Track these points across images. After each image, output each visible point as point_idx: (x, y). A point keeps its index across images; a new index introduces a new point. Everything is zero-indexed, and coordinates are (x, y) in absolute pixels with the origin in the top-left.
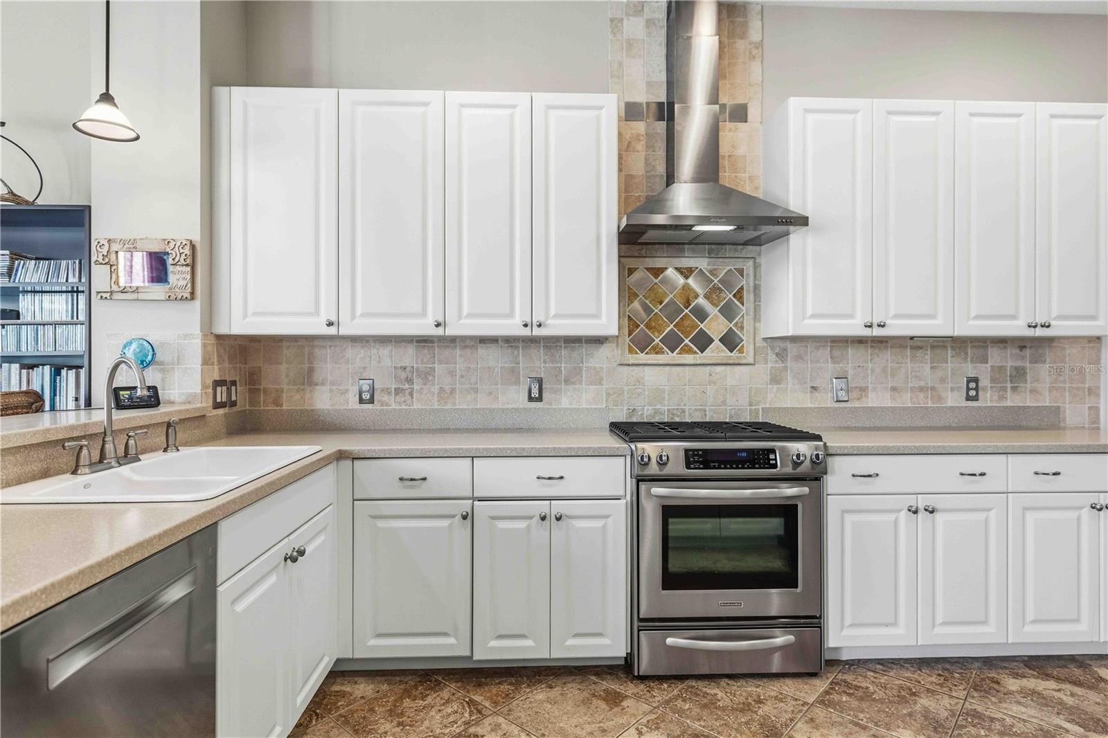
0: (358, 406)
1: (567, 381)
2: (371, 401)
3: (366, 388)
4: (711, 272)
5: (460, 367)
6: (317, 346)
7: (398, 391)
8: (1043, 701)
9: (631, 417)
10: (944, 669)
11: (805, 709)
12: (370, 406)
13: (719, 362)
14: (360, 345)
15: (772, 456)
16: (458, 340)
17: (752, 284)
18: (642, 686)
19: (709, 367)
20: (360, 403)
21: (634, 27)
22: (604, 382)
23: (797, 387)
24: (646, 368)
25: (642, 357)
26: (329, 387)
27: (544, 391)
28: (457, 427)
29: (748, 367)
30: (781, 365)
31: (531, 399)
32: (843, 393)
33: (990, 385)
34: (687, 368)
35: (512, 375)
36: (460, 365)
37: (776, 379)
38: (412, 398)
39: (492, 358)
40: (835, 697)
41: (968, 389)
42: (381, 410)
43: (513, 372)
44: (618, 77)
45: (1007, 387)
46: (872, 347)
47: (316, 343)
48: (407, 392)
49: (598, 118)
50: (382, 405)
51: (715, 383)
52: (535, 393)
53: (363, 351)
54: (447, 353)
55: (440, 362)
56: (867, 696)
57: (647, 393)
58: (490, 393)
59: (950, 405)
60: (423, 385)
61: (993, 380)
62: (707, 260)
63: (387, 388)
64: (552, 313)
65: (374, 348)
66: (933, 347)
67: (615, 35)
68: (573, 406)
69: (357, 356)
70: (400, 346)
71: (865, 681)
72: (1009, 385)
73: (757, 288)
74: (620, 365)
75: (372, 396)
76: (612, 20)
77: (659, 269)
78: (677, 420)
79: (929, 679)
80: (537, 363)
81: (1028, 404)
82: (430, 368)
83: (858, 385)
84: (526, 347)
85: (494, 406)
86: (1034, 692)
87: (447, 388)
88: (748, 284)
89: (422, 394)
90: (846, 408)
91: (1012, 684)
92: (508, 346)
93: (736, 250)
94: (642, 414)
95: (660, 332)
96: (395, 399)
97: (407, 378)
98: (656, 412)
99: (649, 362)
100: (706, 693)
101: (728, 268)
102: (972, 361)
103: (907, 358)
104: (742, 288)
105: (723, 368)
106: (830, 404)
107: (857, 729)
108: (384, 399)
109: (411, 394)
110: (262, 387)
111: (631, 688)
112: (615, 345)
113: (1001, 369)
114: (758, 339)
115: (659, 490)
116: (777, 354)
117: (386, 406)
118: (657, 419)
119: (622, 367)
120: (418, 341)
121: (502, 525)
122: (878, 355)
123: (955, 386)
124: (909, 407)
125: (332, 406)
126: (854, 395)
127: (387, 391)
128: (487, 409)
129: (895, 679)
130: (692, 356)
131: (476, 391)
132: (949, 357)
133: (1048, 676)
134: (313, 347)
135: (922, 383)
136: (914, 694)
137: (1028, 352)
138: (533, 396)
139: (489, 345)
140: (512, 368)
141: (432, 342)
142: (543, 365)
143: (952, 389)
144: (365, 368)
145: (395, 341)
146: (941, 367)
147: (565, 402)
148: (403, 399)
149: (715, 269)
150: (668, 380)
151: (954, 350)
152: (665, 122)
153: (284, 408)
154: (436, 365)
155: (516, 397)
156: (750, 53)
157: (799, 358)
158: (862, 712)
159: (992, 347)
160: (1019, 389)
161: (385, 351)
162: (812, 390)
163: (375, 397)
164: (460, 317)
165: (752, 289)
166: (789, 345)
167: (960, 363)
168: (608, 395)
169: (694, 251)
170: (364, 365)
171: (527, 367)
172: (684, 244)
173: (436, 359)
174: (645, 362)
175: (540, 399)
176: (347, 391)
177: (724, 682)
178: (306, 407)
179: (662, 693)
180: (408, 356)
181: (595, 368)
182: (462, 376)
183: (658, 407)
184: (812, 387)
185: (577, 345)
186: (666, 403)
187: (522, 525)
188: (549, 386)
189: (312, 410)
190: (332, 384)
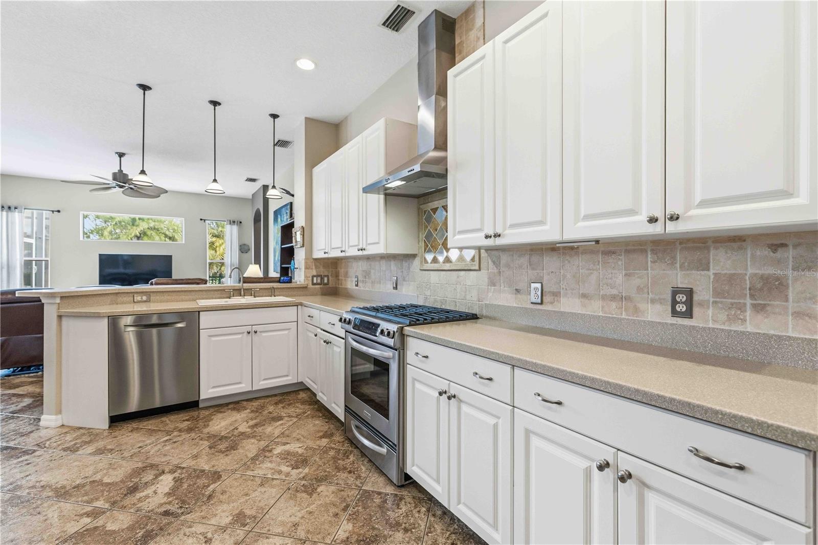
1: (405, 279)
3: (356, 279)
7: (363, 281)
9: (425, 302)
12: (357, 288)
13: (461, 268)
14: (356, 261)
19: (457, 272)
20: (355, 286)
22: (416, 280)
23: (507, 289)
24: (431, 272)
25: (429, 265)
26: (350, 279)
27: (398, 284)
29: (477, 272)
30: (496, 271)
31: (394, 288)
32: (537, 296)
33: (712, 300)
34: (447, 272)
36: (376, 270)
37: (493, 282)
41: (674, 303)
45: (745, 304)
51: (460, 283)
52: (395, 285)
54: (373, 264)
57: (431, 288)
58: (383, 284)
59: (649, 319)
60: (368, 279)
61: (717, 293)
66: (627, 251)
68: (406, 293)
69: (355, 266)
72: (749, 302)
74: (421, 270)
77: (436, 208)
81: (791, 334)
83: (552, 290)
87: (373, 281)
90: (541, 310)
92: (388, 260)
95: (436, 249)
96: (362, 285)
102: (682, 267)
103: (598, 264)
106: (530, 305)
109: (366, 283)
110: (339, 278)
112: (419, 258)
113: (731, 279)
116: (494, 262)
117: (360, 288)
119: (422, 272)
122: (569, 262)
123: (657, 297)
124: (599, 316)
125: (351, 287)
126: (547, 299)
130: (449, 264)
131: (380, 283)
132: (649, 263)
135: (614, 292)
137: (790, 253)
139: (383, 259)
142: (398, 270)
143: (653, 301)
144: (356, 271)
146: (637, 274)
147: (404, 290)
151: (656, 254)
153: (343, 287)
155: (390, 287)
157: (507, 265)
159: (716, 248)
160: (768, 308)
161: (360, 263)
162: (516, 292)
163: (358, 284)
166: (501, 254)
167: (664, 270)
168: (417, 288)
174: (429, 268)
176: (353, 281)
180: (365, 266)
181: (413, 272)
184: (516, 290)
185: (407, 259)
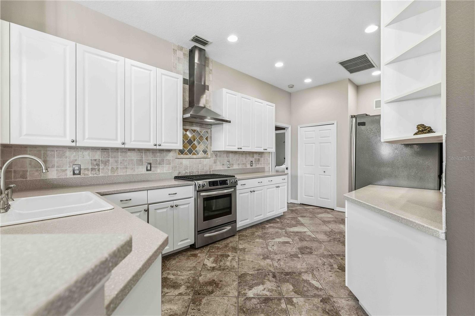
0: (72, 176)
1: (159, 164)
2: (80, 174)
3: (77, 168)
4: (200, 131)
5: (120, 160)
6: (49, 150)
7: (92, 169)
8: (273, 227)
9: (179, 175)
10: (256, 227)
11: (237, 242)
12: (79, 176)
13: (202, 157)
14: (74, 150)
15: (227, 182)
16: (119, 149)
17: (210, 136)
18: (199, 250)
19: (199, 159)
20: (73, 175)
21: (180, 54)
22: (171, 164)
23: (219, 164)
24: (183, 159)
25: (182, 156)
26: (56, 169)
27: (152, 167)
28: (119, 182)
29: (209, 159)
30: (216, 158)
31: (147, 170)
32: (229, 165)
33: (254, 163)
34: (194, 159)
35: (140, 162)
36: (120, 159)
37: (215, 162)
38: (99, 172)
39: (134, 156)
40: (241, 238)
41: (251, 164)
42: (84, 177)
43: (141, 161)
44: (175, 68)
46: (234, 154)
47: (48, 149)
48: (97, 169)
49: (177, 81)
50: (85, 175)
51: (201, 163)
52: (149, 168)
53: (74, 153)
54: (115, 154)
55: (112, 158)
56: (246, 236)
57: (183, 167)
58: (132, 169)
59: (248, 168)
60: (104, 166)
61: (254, 161)
62: (199, 128)
63: (87, 168)
64: (163, 142)
65: (81, 152)
66: (245, 154)
67: (174, 54)
68: (162, 172)
69: (71, 155)
70: (93, 151)
71: (244, 233)
72: (257, 163)
73: (211, 137)
74: (176, 158)
75: (80, 172)
76: (174, 49)
77: (187, 129)
78: (191, 175)
79: (254, 229)
80: (150, 158)
81: (260, 167)
82: (107, 160)
83: (232, 163)
84: (146, 152)
85: (134, 173)
86: (271, 226)
87: (115, 167)
88: (209, 136)
89: (104, 170)
90: (229, 169)
91: (267, 226)
92: (139, 152)
93: (206, 126)
94: (182, 173)
95: (187, 149)
96: (91, 172)
97: (97, 164)
98: (186, 173)
99: (185, 157)
100: (215, 246)
101: (204, 131)
102: (251, 157)
103: (241, 156)
104: (207, 137)
105: (203, 159)
106: (226, 168)
107: (249, 242)
108: (86, 173)
109: (99, 170)
110: (13, 170)
111: (197, 252)
112: (174, 152)
113: (256, 159)
114: (211, 151)
115: (203, 194)
116: (215, 155)
117: (87, 175)
118: (186, 175)
119: (176, 159)
120: (102, 149)
121: (158, 211)
122: (235, 156)
123: (249, 163)
124: (241, 168)
125: (58, 177)
126: (231, 166)
127: (87, 169)
128: (131, 175)
129: (249, 231)
130: (195, 156)
131: (126, 168)
133: (271, 223)
134: (46, 151)
135: (243, 163)
136: (254, 233)
137: (260, 155)
138: (148, 169)
139: (132, 151)
140: (140, 159)
141: (108, 150)
142: (151, 159)
144: (76, 160)
145: (91, 149)
147: (159, 171)
148: (95, 172)
149: (201, 131)
150: (189, 163)
151: (249, 155)
152: (188, 86)
153: (28, 179)
154: (110, 159)
155: (142, 170)
156: (210, 72)
157: (220, 156)
158: (248, 239)
159: (255, 154)
160: (259, 163)
161: (86, 153)
163: (81, 172)
164: (131, 141)
165: (210, 137)
166: (218, 153)
167: (248, 158)
168: (172, 168)
169: (196, 125)
170: (75, 159)
171: (146, 159)
172: (193, 123)
173: (110, 156)
174: (183, 157)
175: (150, 170)
176: (66, 170)
177: (217, 243)
178: (42, 178)
179: (206, 250)
180: (98, 155)
181: (168, 159)
182: (121, 163)
183: (186, 171)
184: (223, 164)
185: (163, 152)
186: (189, 170)
187: (165, 210)
188: (153, 166)
189: (46, 179)
190: (58, 167)
